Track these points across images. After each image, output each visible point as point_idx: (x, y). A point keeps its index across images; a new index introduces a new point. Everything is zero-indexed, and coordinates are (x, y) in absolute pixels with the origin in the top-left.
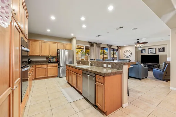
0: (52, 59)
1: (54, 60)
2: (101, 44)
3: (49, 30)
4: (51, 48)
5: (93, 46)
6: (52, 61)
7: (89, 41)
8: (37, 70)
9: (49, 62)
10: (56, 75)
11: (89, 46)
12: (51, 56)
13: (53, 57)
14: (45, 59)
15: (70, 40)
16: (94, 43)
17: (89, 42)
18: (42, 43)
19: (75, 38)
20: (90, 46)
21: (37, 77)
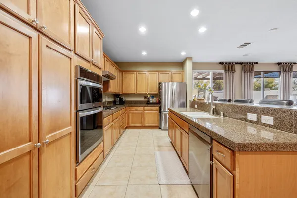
0: (151, 99)
1: (155, 100)
2: (257, 63)
3: (144, 54)
4: (149, 81)
5: (233, 70)
6: (151, 102)
7: (222, 61)
8: (130, 114)
9: (147, 104)
10: (157, 125)
11: (223, 71)
12: (150, 94)
13: (153, 96)
14: (142, 99)
15: (181, 64)
16: (237, 63)
17: (222, 63)
18: (138, 74)
19: (190, 59)
20: (226, 71)
21: (131, 125)
